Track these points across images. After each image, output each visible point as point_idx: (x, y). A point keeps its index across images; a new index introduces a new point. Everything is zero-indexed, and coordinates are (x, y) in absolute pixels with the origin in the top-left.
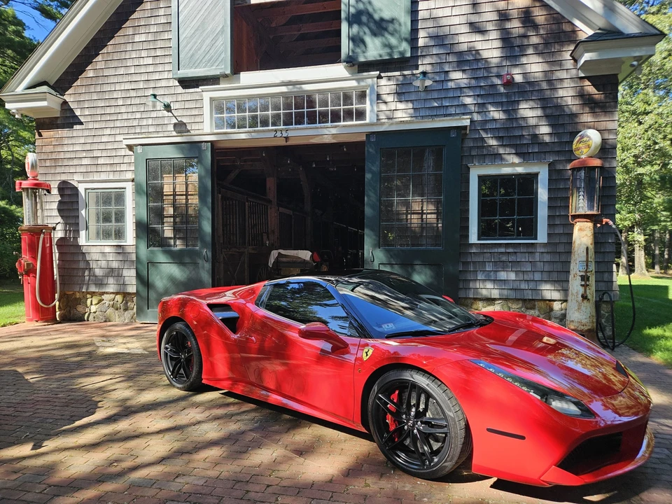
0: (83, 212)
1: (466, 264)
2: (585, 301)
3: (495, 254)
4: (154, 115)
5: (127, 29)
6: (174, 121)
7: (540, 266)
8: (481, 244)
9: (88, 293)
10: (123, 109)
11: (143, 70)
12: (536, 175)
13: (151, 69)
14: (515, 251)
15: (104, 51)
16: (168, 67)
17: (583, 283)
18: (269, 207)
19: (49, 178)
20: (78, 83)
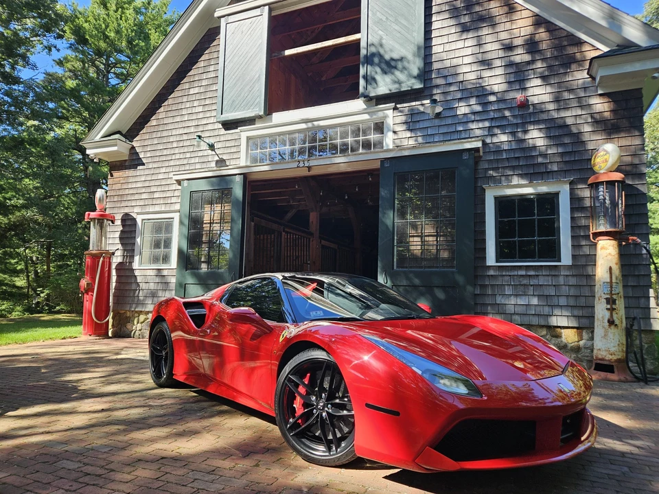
0: (138, 240)
1: (484, 286)
2: (613, 327)
3: (515, 277)
4: (200, 154)
5: (184, 85)
6: (217, 158)
7: (565, 290)
8: (499, 266)
9: (137, 312)
10: (177, 151)
11: (194, 117)
12: (557, 194)
13: (201, 115)
14: (537, 274)
15: (166, 103)
16: (214, 113)
17: (609, 307)
18: (311, 240)
19: (115, 211)
20: (144, 131)
